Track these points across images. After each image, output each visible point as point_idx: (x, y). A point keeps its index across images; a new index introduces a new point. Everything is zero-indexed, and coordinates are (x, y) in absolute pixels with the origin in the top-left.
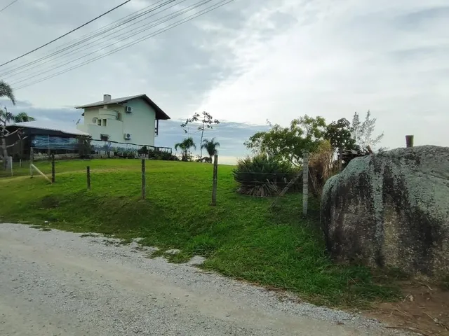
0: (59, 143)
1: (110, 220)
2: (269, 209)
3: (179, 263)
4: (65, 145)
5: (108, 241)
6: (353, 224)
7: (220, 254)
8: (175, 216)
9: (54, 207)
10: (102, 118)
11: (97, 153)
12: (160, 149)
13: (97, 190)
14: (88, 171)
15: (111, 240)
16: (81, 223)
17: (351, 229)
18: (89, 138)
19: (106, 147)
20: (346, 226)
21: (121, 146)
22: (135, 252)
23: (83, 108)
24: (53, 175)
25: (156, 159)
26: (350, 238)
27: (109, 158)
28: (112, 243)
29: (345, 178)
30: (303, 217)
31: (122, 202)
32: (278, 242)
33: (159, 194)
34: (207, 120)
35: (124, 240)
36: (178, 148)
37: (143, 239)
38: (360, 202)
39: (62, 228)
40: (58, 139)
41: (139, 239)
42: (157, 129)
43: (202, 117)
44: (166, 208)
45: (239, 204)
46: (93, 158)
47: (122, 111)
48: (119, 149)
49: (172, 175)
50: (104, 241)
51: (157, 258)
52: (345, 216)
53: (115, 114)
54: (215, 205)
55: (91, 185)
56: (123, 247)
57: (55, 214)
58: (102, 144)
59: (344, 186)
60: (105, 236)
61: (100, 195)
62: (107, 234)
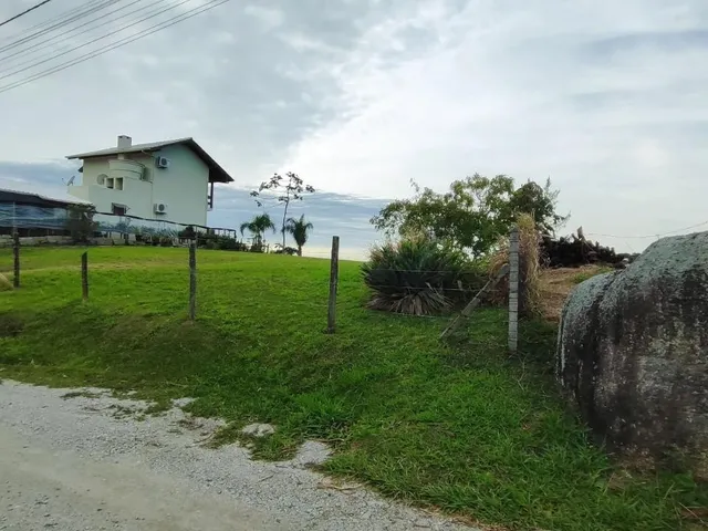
0: (34, 216)
1: (125, 360)
2: (441, 340)
3: (275, 459)
4: (44, 221)
5: (120, 408)
6: (664, 379)
7: (362, 438)
8: (255, 353)
9: (15, 335)
10: (115, 175)
11: (106, 236)
12: (216, 232)
13: (102, 301)
14: (85, 267)
15: (127, 403)
16: (65, 366)
17: (661, 392)
18: (91, 210)
19: (121, 227)
20: (646, 384)
21: (148, 225)
22: (177, 432)
23: (81, 158)
24: (17, 274)
25: (210, 247)
26: (659, 412)
27: (127, 244)
28: (128, 412)
29: (642, 280)
30: (512, 358)
31: (149, 325)
32: (480, 412)
33: (223, 309)
34: (293, 185)
35: (153, 404)
36: (246, 230)
37: (193, 400)
38: (680, 333)
39: (26, 379)
40: (32, 209)
41: (185, 401)
42: (211, 198)
43: (285, 181)
44: (239, 337)
45: (378, 328)
46: (96, 244)
47: (150, 165)
48: (145, 229)
49: (241, 274)
50: (113, 407)
51: (226, 447)
52: (643, 361)
53: (138, 169)
54: (332, 332)
55: (90, 292)
56: (151, 421)
57: (14, 350)
58: (115, 220)
59: (641, 297)
60: (115, 395)
61: (107, 311)
62: (119, 390)
